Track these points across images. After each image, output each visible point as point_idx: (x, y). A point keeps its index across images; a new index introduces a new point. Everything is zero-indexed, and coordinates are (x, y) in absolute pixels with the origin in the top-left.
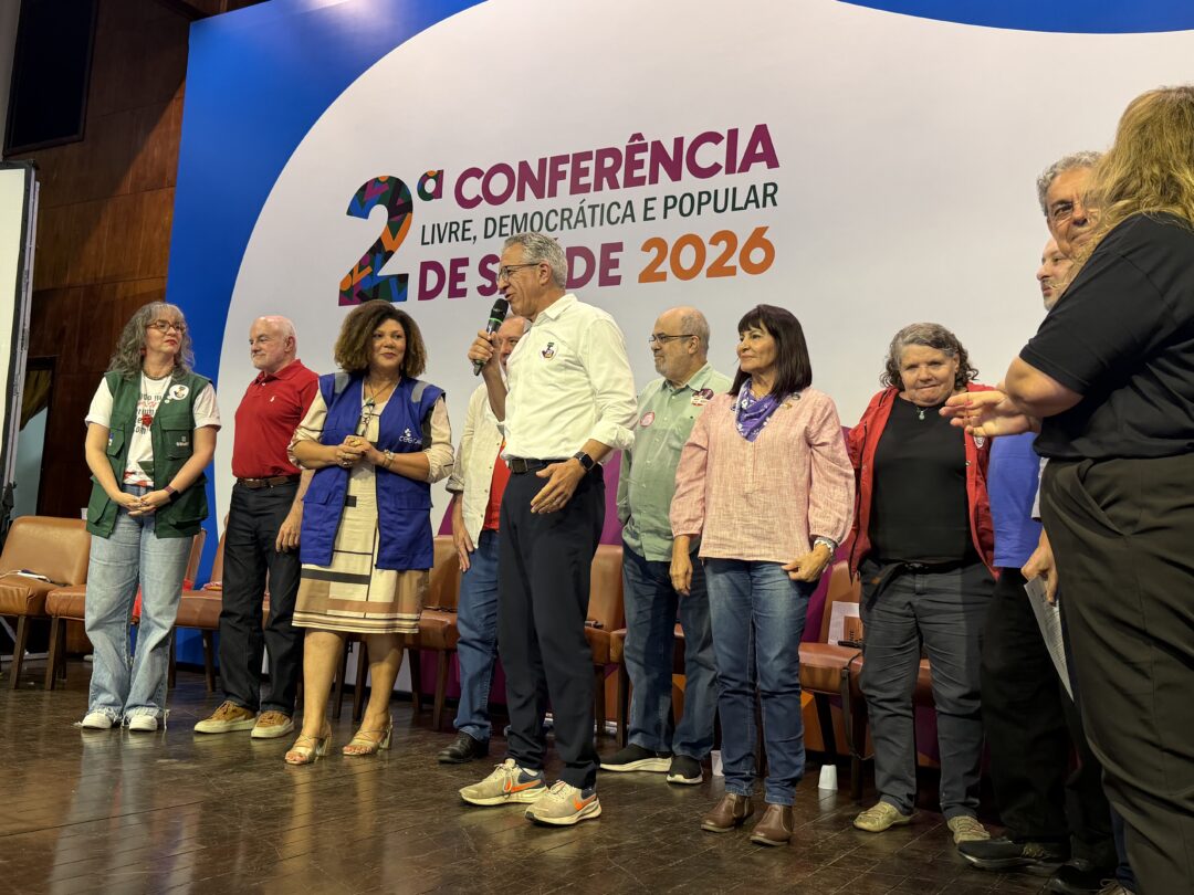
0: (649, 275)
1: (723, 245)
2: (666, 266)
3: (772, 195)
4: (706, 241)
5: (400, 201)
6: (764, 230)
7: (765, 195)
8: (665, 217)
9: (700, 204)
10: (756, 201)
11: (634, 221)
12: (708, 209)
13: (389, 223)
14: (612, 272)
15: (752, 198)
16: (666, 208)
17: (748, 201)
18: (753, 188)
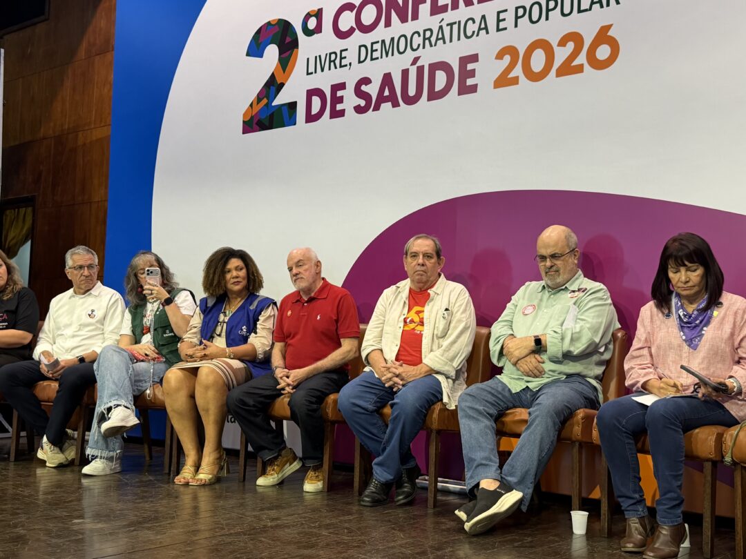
0: (504, 81)
1: (571, 46)
2: (518, 71)
4: (554, 43)
5: (288, 40)
6: (609, 27)
8: (516, 26)
9: (548, 10)
10: (600, 2)
11: (487, 33)
12: (555, 14)
13: (279, 60)
14: (470, 82)
16: (517, 18)
17: (592, 3)
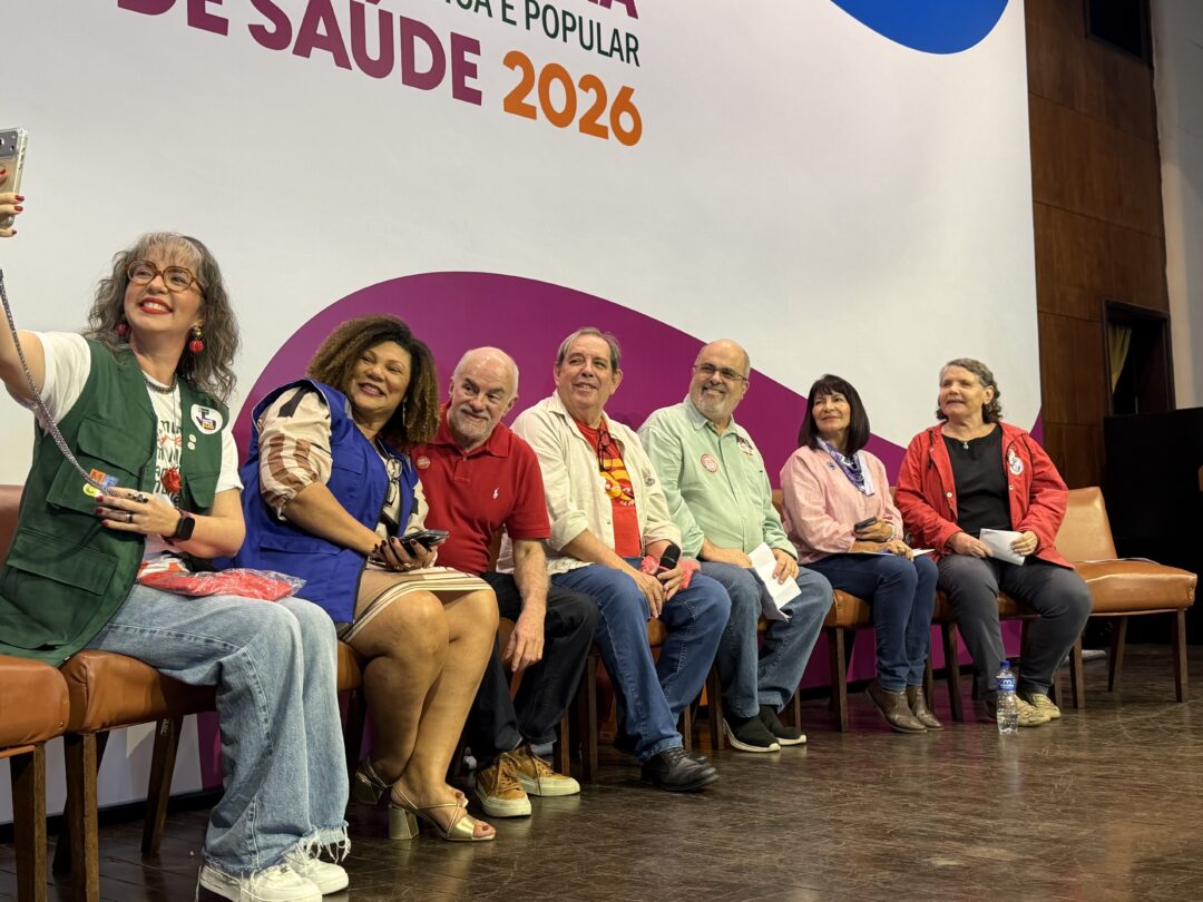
0: (517, 104)
1: (592, 95)
2: (532, 98)
3: (635, 50)
4: (576, 83)
6: (631, 91)
7: (629, 49)
8: (528, 27)
9: (565, 28)
10: (620, 50)
11: (490, 15)
12: (573, 36)
14: (469, 82)
15: (616, 46)
16: (528, 16)
17: (613, 49)
18: (616, 32)
